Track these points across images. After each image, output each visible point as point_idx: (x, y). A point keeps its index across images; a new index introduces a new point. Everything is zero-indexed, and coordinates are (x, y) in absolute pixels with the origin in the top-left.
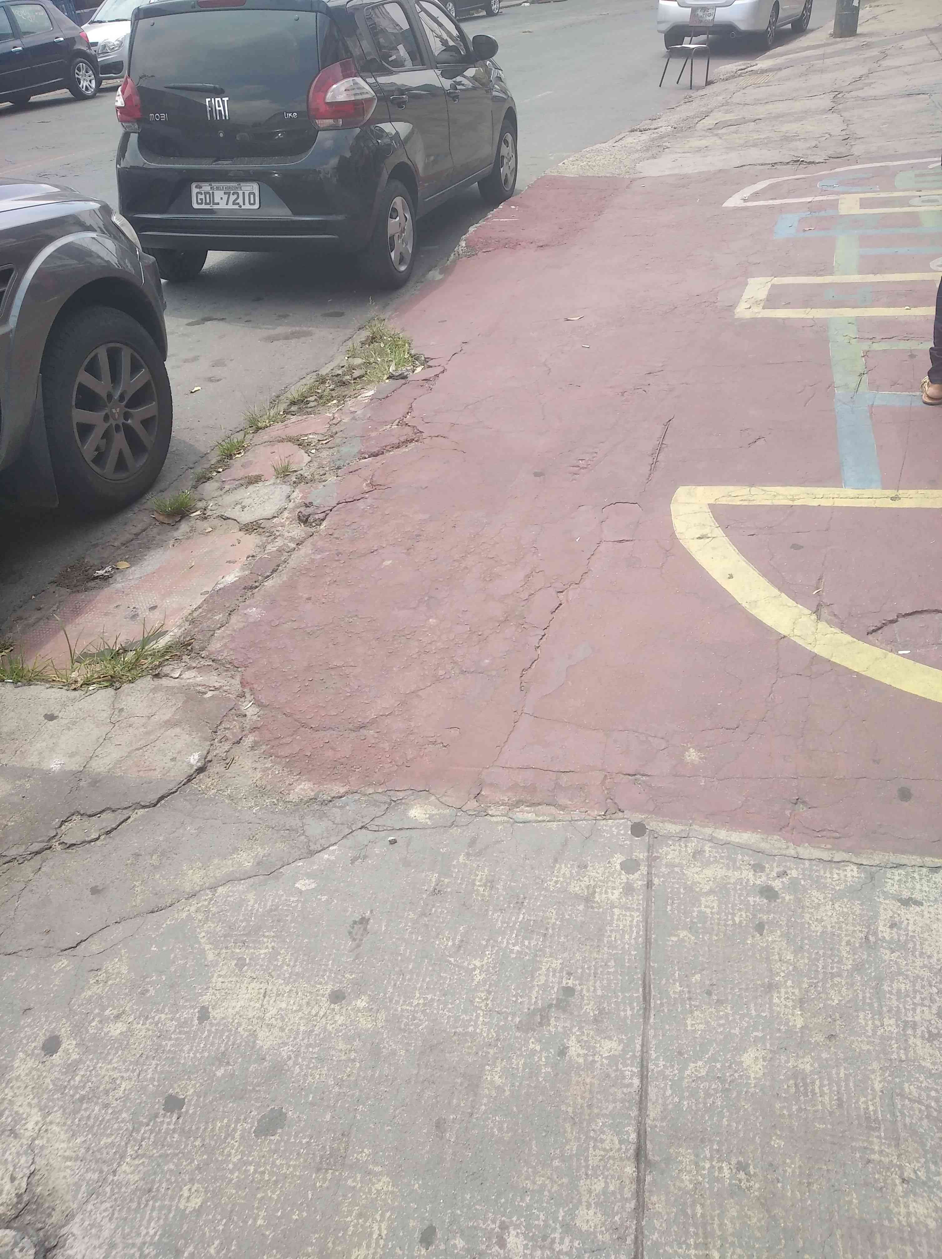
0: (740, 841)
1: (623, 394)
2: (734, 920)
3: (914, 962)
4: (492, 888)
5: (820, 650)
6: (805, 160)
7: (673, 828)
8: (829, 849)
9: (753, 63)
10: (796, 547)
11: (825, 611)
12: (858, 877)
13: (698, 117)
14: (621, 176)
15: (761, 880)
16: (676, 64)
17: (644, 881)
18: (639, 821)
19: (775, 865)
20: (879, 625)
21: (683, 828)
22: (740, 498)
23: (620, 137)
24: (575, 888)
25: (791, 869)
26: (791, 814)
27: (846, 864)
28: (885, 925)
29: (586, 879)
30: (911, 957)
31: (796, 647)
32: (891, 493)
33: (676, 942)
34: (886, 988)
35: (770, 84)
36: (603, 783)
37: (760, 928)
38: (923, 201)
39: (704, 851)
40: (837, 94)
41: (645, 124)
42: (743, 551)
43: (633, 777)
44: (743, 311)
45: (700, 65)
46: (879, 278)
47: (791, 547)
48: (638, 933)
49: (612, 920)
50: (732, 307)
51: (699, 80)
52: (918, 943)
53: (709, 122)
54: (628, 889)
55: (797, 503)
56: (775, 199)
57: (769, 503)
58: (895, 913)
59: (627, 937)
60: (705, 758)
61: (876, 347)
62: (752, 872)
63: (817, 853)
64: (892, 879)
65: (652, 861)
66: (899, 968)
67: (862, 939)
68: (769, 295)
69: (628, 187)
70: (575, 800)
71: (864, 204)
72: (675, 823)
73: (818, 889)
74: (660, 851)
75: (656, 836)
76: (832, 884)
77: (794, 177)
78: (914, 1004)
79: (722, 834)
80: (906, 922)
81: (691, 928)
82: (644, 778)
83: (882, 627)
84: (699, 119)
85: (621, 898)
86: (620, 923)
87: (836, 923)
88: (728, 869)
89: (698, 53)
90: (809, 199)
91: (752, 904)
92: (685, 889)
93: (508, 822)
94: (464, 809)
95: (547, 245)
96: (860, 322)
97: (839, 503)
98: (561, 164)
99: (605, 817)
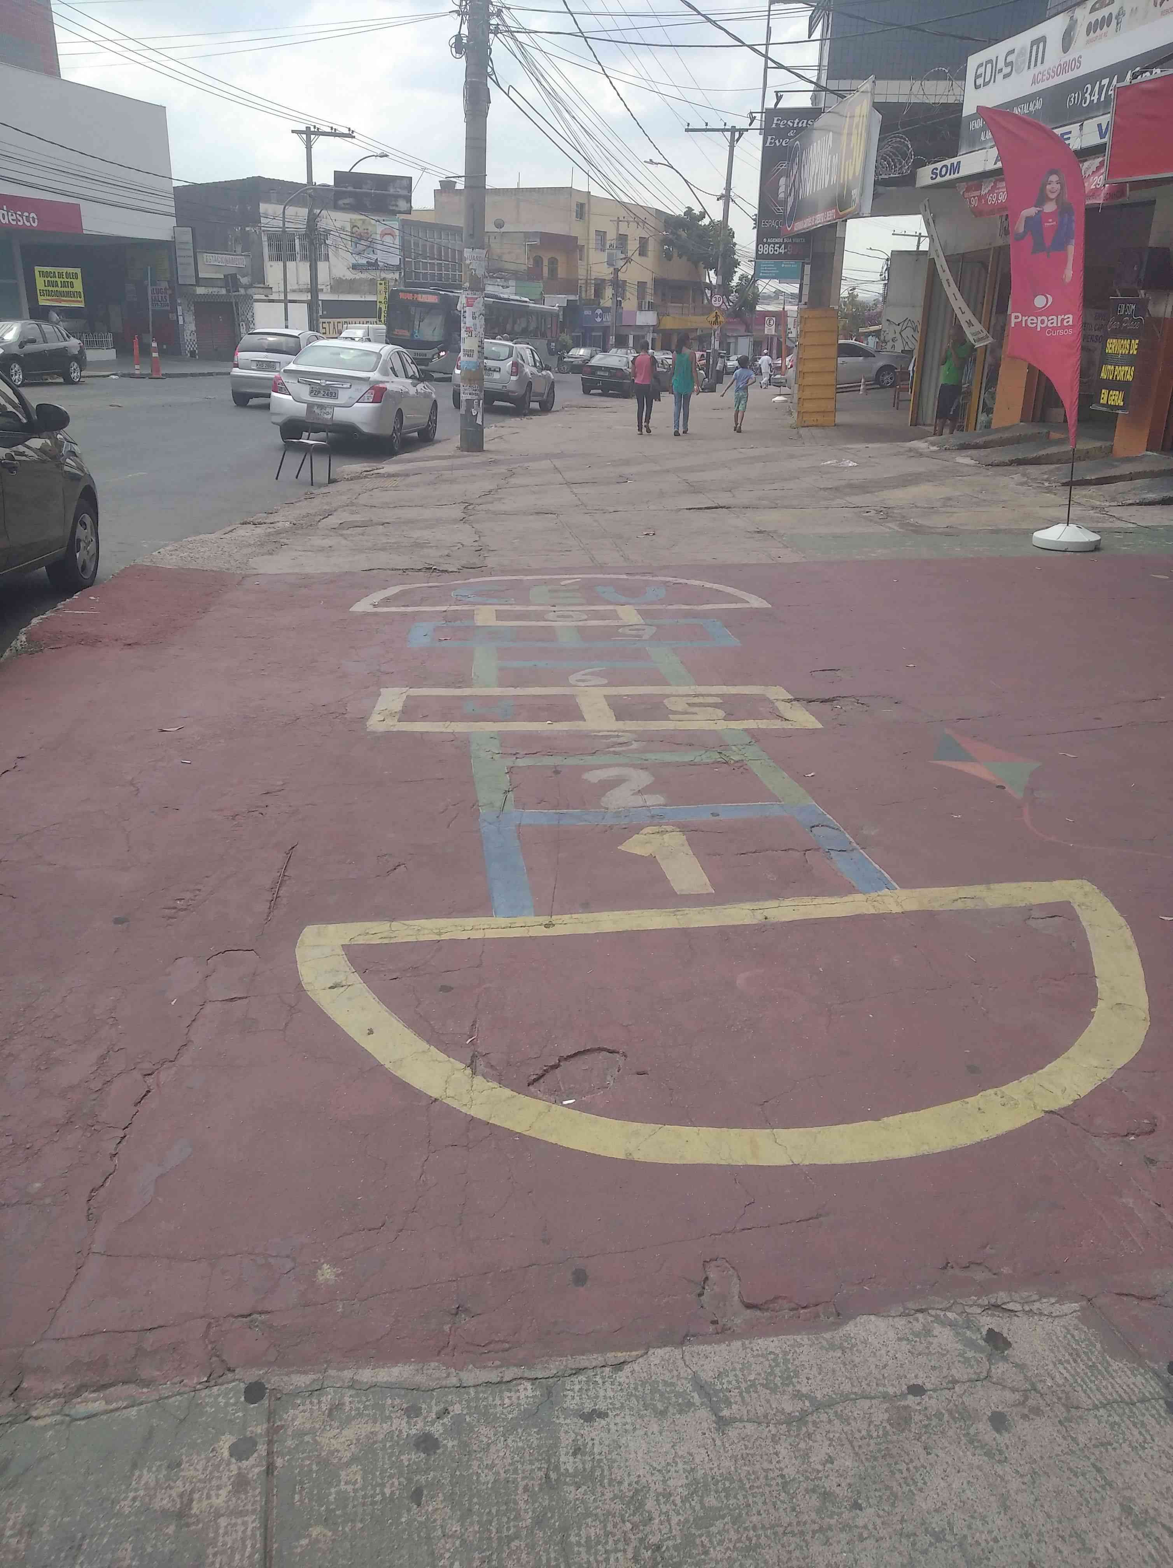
0: (390, 1379)
1: (234, 817)
2: (383, 1494)
3: (603, 1494)
5: (478, 1112)
6: (438, 568)
7: (301, 1380)
8: (497, 1367)
9: (380, 466)
10: (445, 989)
11: (481, 1064)
12: (533, 1397)
13: (320, 515)
14: (231, 571)
15: (418, 1427)
16: (293, 460)
17: (262, 1466)
18: (256, 1379)
19: (433, 1402)
20: (540, 1073)
21: (314, 1377)
22: (380, 935)
23: (229, 529)
24: (163, 1501)
25: (452, 1404)
26: (450, 1329)
27: (519, 1381)
28: (567, 1454)
29: (179, 1483)
30: (599, 1489)
31: (450, 1112)
32: (545, 919)
33: (307, 1545)
34: (573, 1539)
35: (397, 489)
36: (206, 1335)
37: (417, 1496)
38: (558, 617)
39: (343, 1404)
40: (467, 505)
41: (259, 518)
42: (385, 997)
43: (249, 1319)
44: (376, 723)
45: (321, 463)
46: (519, 691)
47: (440, 990)
48: (253, 1547)
49: (216, 1538)
50: (363, 719)
51: (321, 476)
52: (606, 1468)
53: (333, 521)
54: (241, 1484)
55: (444, 937)
56: (408, 606)
57: (412, 939)
58: (577, 1434)
59: (237, 1557)
60: (342, 1274)
61: (521, 763)
62: (406, 1419)
63: (484, 1375)
64: (572, 1390)
65: (273, 1433)
66: (586, 1509)
67: (541, 1479)
68: (405, 706)
69: (239, 584)
70: (167, 1368)
71: (500, 615)
72: (305, 1373)
73: (487, 1423)
74: (285, 1416)
75: (279, 1396)
76: (503, 1413)
77: (426, 585)
78: (606, 1552)
79: (366, 1375)
80: (590, 1444)
81: (327, 1521)
82: (263, 1316)
83: (543, 1076)
84: (322, 517)
85: (230, 1500)
86: (227, 1539)
87: (510, 1465)
88: (375, 1422)
89: (318, 450)
90: (444, 608)
91: (406, 1463)
92: (318, 1464)
93: (62, 1422)
95: (136, 644)
96: (503, 737)
97: (491, 934)
98: (156, 553)
99: (207, 1385)
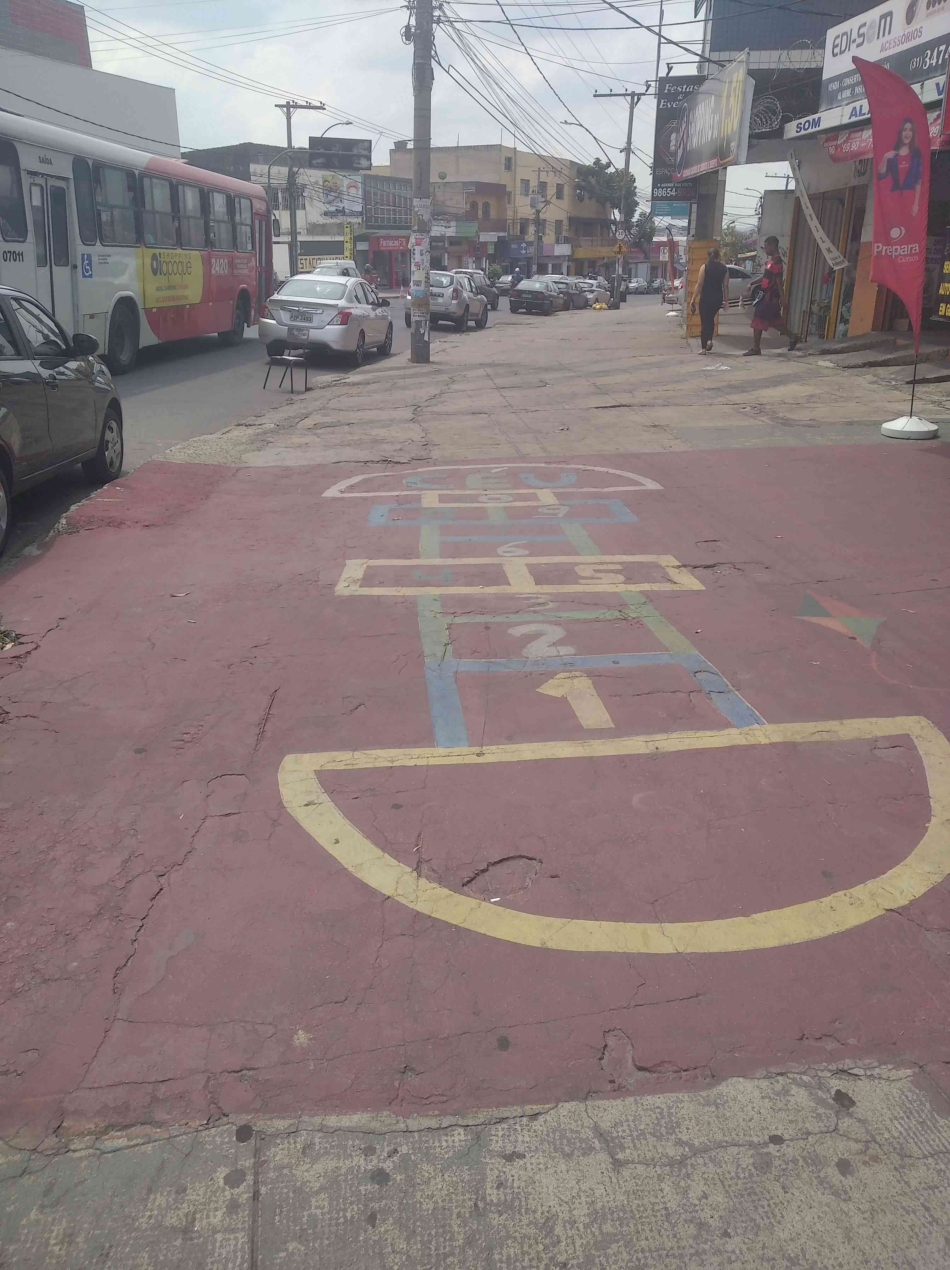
0: (351, 1125)
1: (229, 667)
2: (345, 1217)
3: (520, 1221)
4: (70, 1243)
5: (422, 907)
6: (392, 460)
7: (281, 1124)
8: (436, 1116)
9: (346, 376)
10: (397, 806)
11: (425, 868)
12: (465, 1140)
13: (298, 418)
14: (228, 465)
15: (373, 1163)
16: (277, 373)
17: (250, 1193)
18: (245, 1122)
19: (385, 1144)
20: (472, 875)
21: (292, 1122)
22: (344, 763)
23: (227, 429)
24: (172, 1220)
25: (401, 1145)
26: (399, 1084)
27: (453, 1128)
28: (492, 1187)
29: (185, 1205)
30: (517, 1217)
31: (400, 907)
32: (477, 750)
33: (285, 1257)
34: (496, 1257)
35: (360, 394)
36: (206, 1087)
37: (372, 1219)
38: (489, 499)
39: (314, 1144)
40: (416, 408)
41: (250, 420)
42: (348, 813)
43: (240, 1074)
44: (342, 589)
45: (299, 375)
46: (457, 561)
47: (392, 807)
48: (243, 1257)
49: (213, 1250)
50: (332, 585)
51: (299, 385)
52: (523, 1199)
53: (309, 422)
54: (233, 1207)
55: (395, 764)
56: (368, 492)
57: (370, 766)
58: (500, 1172)
60: (314, 1039)
61: (458, 620)
62: (363, 1157)
63: (426, 1122)
64: (497, 1135)
65: (259, 1166)
66: (507, 1232)
67: (471, 1208)
68: (365, 574)
69: (234, 475)
70: (175, 1113)
71: (442, 499)
72: (284, 1118)
73: (428, 1162)
74: (268, 1153)
75: (263, 1136)
76: (441, 1154)
77: (383, 474)
79: (332, 1121)
80: (511, 1179)
81: (301, 1237)
82: (251, 1072)
83: (475, 878)
84: (299, 420)
85: (224, 1220)
86: (222, 1250)
87: (446, 1195)
88: (339, 1159)
89: (297, 364)
90: (397, 493)
91: (364, 1193)
92: (294, 1192)
93: (94, 1155)
94: (40, 1149)
95: (153, 525)
96: (444, 600)
97: (432, 762)
98: (168, 451)
99: (207, 1127)
